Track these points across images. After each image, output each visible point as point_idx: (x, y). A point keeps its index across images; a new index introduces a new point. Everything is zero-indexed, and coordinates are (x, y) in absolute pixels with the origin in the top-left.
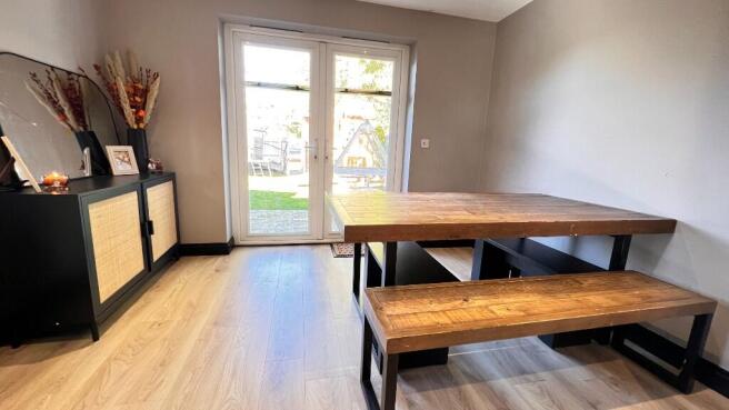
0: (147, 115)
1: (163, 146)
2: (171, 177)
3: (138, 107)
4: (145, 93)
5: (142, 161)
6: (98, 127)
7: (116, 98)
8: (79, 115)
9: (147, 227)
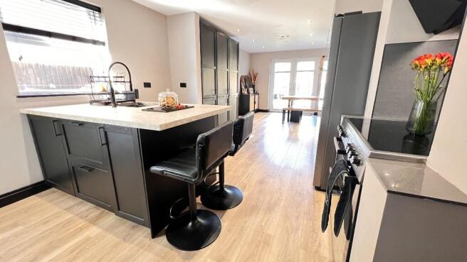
0: (256, 82)
2: (259, 94)
4: (256, 78)
5: (253, 92)
6: (247, 84)
7: (251, 79)
8: (245, 82)
9: (255, 103)
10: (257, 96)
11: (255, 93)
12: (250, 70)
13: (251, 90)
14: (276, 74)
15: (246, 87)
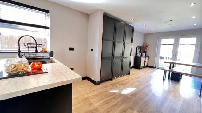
0: (147, 50)
1: (148, 53)
2: (148, 57)
3: (146, 49)
4: (147, 47)
5: (145, 55)
6: (142, 51)
7: (144, 48)
8: (140, 49)
9: (145, 62)
10: (147, 58)
11: (146, 56)
12: (144, 43)
13: (144, 54)
14: (162, 46)
15: (140, 52)
